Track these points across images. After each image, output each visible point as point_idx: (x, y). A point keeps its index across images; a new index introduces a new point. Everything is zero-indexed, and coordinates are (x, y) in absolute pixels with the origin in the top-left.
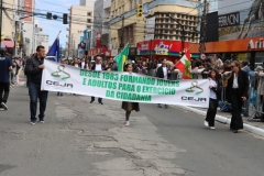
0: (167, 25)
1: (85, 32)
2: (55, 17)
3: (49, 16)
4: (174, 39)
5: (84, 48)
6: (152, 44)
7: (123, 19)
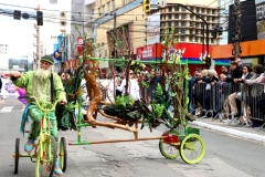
0: (176, 22)
1: (60, 37)
2: (26, 16)
3: (17, 15)
4: (187, 40)
5: (59, 58)
6: (158, 49)
7: (115, 17)
